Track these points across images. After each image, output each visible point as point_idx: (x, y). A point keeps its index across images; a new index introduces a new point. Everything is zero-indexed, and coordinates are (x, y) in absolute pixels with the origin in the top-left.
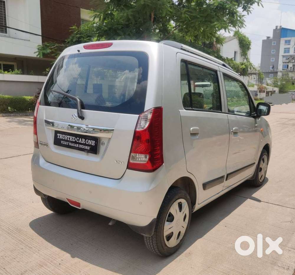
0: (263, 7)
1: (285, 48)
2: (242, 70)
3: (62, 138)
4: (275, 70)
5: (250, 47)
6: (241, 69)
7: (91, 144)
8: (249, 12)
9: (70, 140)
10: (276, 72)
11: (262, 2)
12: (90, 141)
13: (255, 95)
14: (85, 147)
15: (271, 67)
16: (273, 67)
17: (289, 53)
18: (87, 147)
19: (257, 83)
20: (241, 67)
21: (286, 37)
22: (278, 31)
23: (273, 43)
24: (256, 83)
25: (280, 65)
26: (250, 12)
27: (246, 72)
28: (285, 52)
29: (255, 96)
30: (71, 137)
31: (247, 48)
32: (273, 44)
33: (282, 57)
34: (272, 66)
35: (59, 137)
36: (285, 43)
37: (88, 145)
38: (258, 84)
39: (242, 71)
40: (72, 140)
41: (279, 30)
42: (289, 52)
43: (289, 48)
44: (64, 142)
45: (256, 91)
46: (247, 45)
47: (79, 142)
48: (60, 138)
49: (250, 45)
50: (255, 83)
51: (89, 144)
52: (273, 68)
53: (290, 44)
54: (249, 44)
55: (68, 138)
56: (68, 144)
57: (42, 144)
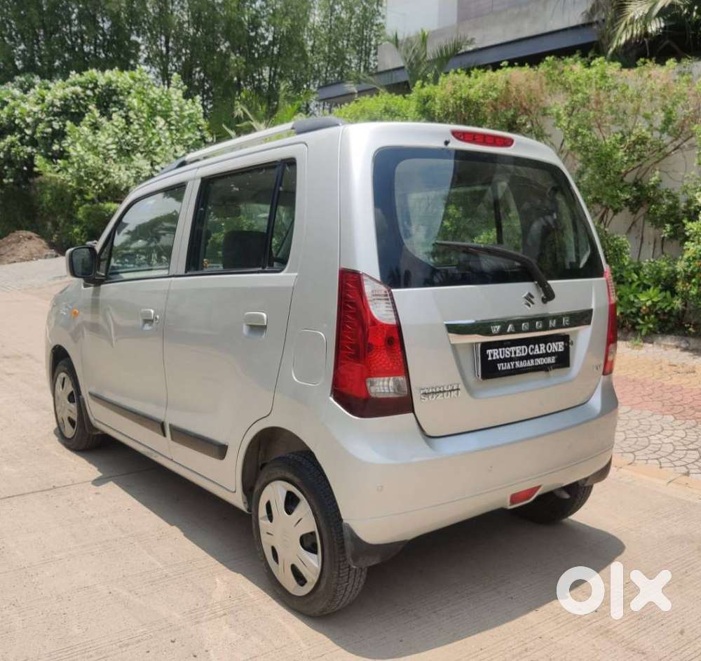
3: (498, 358)
7: (557, 351)
9: (517, 355)
12: (553, 344)
14: (546, 361)
18: (549, 360)
35: (492, 356)
37: (552, 355)
40: (520, 355)
44: (504, 366)
47: (534, 353)
48: (494, 358)
51: (554, 351)
55: (511, 353)
56: (512, 365)
57: (436, 393)
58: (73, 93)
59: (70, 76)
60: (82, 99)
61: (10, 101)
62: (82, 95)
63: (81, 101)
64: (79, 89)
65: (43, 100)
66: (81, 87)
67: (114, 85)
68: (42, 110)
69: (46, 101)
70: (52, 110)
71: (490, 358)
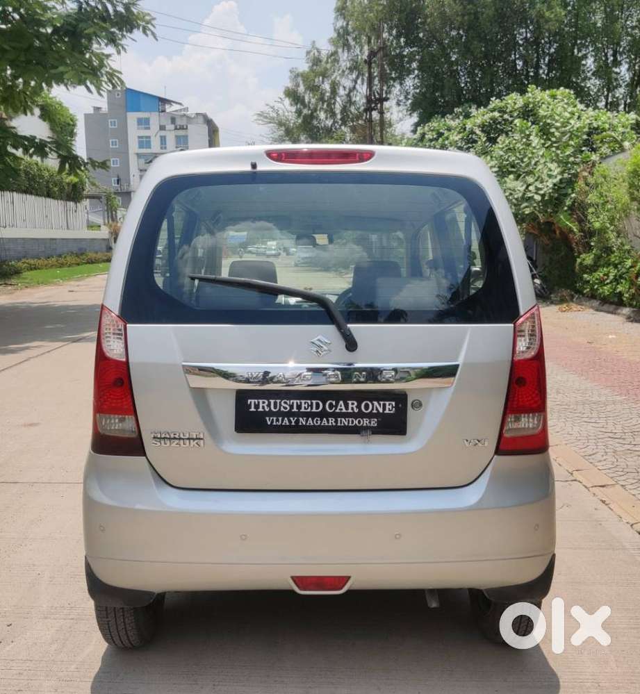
0: (157, 40)
1: (139, 137)
2: (71, 188)
3: (267, 409)
4: (125, 188)
5: (75, 131)
6: (68, 184)
7: (381, 410)
8: (120, 47)
9: (303, 410)
10: (126, 192)
11: (154, 26)
12: (375, 403)
13: (107, 249)
14: (359, 422)
15: (113, 179)
16: (118, 181)
17: (150, 148)
18: (365, 422)
19: (106, 222)
20: (67, 181)
21: (138, 110)
22: (118, 95)
23: (110, 124)
24: (104, 220)
25: (134, 176)
26: (123, 47)
27: (79, 192)
28: (141, 146)
29: (107, 252)
30: (303, 402)
31: (68, 134)
32: (112, 124)
33: (136, 157)
34: (116, 179)
35: (257, 406)
36: (138, 125)
37: (370, 416)
38: (108, 222)
39: (70, 191)
40: (309, 410)
41: (120, 93)
42: (148, 145)
43: (149, 137)
44: (277, 420)
45: (107, 240)
46: (69, 124)
47: (338, 411)
48: (261, 409)
49: (74, 125)
50: (102, 221)
51: (375, 411)
52: (118, 184)
53: (149, 128)
54: (71, 123)
55: (292, 407)
56: (293, 422)
57: (170, 439)
58: (491, 119)
59: (491, 102)
60: (500, 123)
61: (445, 132)
62: (500, 119)
63: (498, 126)
64: (496, 114)
65: (465, 129)
66: (499, 112)
67: (531, 106)
68: (462, 139)
69: (467, 129)
70: (472, 138)
71: (253, 409)
